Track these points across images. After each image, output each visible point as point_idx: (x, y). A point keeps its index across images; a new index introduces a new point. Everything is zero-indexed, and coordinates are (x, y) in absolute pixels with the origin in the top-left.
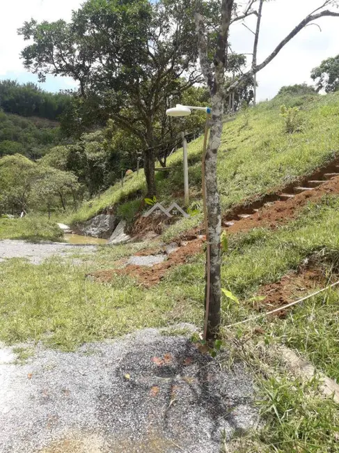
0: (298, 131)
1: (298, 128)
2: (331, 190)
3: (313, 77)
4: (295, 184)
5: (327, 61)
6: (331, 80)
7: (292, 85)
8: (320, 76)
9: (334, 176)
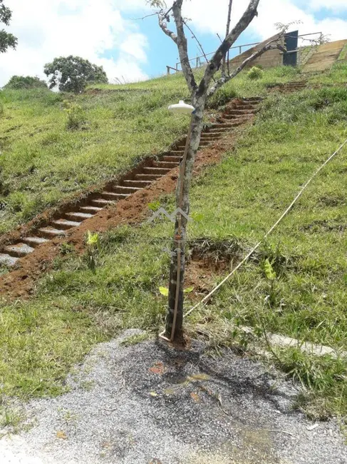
0: (83, 129)
1: (83, 126)
2: (163, 190)
3: (47, 73)
4: (113, 183)
5: (59, 60)
6: (63, 80)
7: (25, 76)
8: (53, 72)
9: (157, 177)
